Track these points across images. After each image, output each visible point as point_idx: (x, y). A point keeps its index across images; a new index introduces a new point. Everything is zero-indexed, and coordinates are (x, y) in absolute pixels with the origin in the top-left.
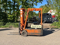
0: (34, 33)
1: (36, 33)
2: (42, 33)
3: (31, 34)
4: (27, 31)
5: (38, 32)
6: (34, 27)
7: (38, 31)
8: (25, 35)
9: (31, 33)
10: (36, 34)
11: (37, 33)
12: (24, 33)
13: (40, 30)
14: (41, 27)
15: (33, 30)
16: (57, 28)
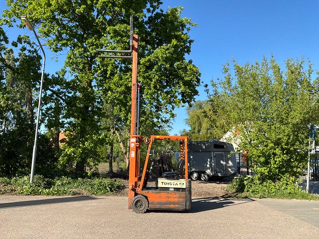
0: (166, 204)
1: (171, 203)
2: (188, 204)
3: (158, 206)
4: (146, 197)
5: (176, 200)
6: (167, 186)
7: (177, 195)
8: (142, 208)
9: (159, 203)
10: (172, 206)
11: (174, 203)
12: (139, 204)
13: (183, 194)
14: (184, 187)
15: (164, 194)
16: (246, 197)
